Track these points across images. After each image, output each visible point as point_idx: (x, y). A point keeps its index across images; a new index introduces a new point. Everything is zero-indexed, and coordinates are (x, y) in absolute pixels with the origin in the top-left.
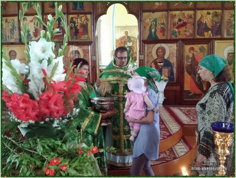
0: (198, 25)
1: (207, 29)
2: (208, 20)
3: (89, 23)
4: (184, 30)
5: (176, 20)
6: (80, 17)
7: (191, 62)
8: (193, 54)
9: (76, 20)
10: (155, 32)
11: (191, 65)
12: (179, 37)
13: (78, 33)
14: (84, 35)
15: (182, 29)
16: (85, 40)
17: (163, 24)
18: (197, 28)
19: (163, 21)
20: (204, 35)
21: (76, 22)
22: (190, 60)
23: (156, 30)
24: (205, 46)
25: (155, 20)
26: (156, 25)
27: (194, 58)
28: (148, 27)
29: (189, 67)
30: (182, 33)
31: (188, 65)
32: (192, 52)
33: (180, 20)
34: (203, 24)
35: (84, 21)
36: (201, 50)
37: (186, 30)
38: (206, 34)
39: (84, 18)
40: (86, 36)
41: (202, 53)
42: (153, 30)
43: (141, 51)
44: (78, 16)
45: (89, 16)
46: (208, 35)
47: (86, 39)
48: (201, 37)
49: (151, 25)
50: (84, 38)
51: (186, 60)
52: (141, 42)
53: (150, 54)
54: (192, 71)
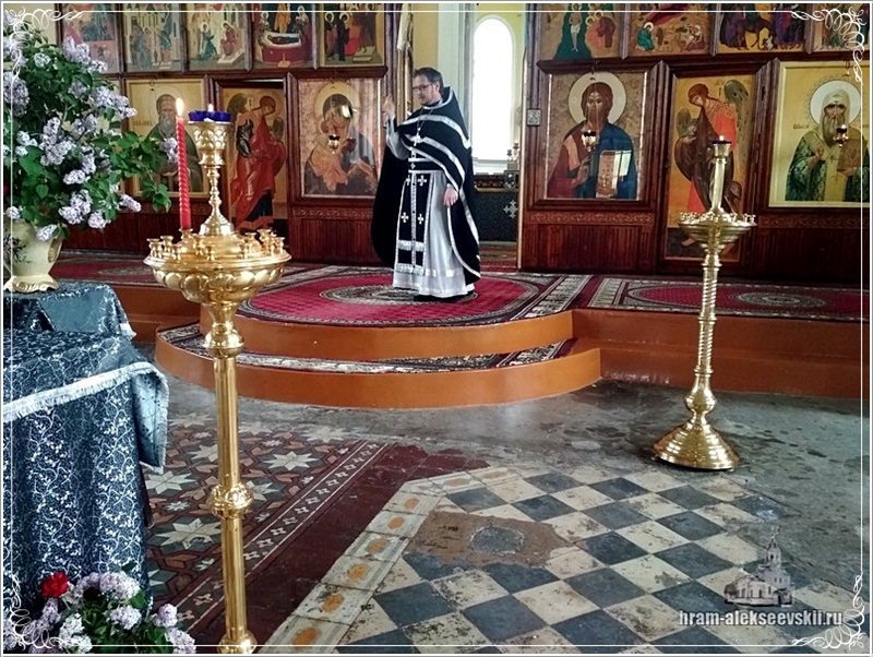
0: (725, 9)
1: (755, 24)
4: (678, 26)
7: (696, 134)
8: (703, 109)
10: (581, 35)
11: (693, 145)
13: (347, 40)
14: (365, 46)
15: (670, 25)
16: (367, 62)
17: (608, 7)
18: (720, 18)
20: (744, 44)
23: (583, 27)
24: (744, 80)
26: (585, 11)
27: (704, 122)
28: (558, 19)
30: (668, 37)
31: (683, 144)
32: (700, 101)
36: (730, 93)
38: (750, 38)
40: (370, 50)
41: (733, 105)
42: (575, 29)
43: (534, 98)
46: (756, 42)
47: (369, 59)
48: (734, 50)
49: (570, 12)
51: (678, 128)
52: (536, 68)
53: (561, 106)
54: (696, 166)
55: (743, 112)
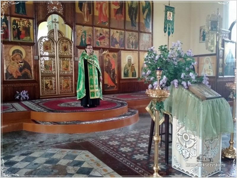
0: (112, 39)
1: (117, 43)
2: (117, 37)
3: (31, 27)
4: (104, 41)
5: (98, 34)
6: (22, 20)
7: (108, 64)
8: (109, 59)
9: (19, 22)
10: (85, 41)
11: (108, 66)
12: (101, 46)
13: (21, 34)
14: (27, 36)
15: (102, 41)
17: (90, 35)
18: (111, 41)
19: (90, 33)
20: (115, 47)
21: (19, 24)
22: (107, 63)
23: (85, 39)
24: (116, 54)
25: (85, 32)
26: (85, 35)
27: (109, 62)
28: (80, 36)
29: (106, 67)
30: (102, 44)
31: (106, 66)
32: (108, 57)
33: (101, 34)
34: (114, 39)
35: (26, 25)
36: (114, 56)
37: (105, 41)
38: (116, 45)
39: (26, 21)
40: (28, 38)
41: (114, 58)
42: (83, 39)
44: (21, 19)
45: (31, 21)
46: (117, 46)
47: (28, 40)
48: (114, 48)
49: (82, 35)
50: (26, 39)
51: (105, 63)
52: (76, 47)
54: (109, 71)
55: (116, 60)
